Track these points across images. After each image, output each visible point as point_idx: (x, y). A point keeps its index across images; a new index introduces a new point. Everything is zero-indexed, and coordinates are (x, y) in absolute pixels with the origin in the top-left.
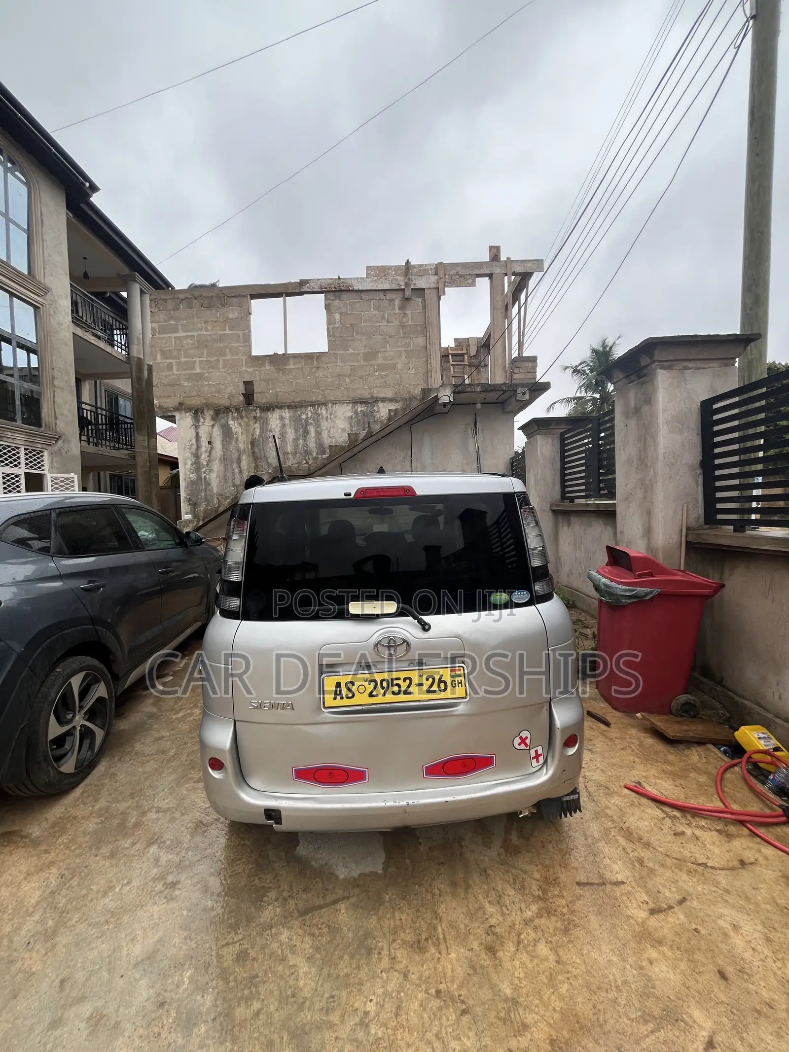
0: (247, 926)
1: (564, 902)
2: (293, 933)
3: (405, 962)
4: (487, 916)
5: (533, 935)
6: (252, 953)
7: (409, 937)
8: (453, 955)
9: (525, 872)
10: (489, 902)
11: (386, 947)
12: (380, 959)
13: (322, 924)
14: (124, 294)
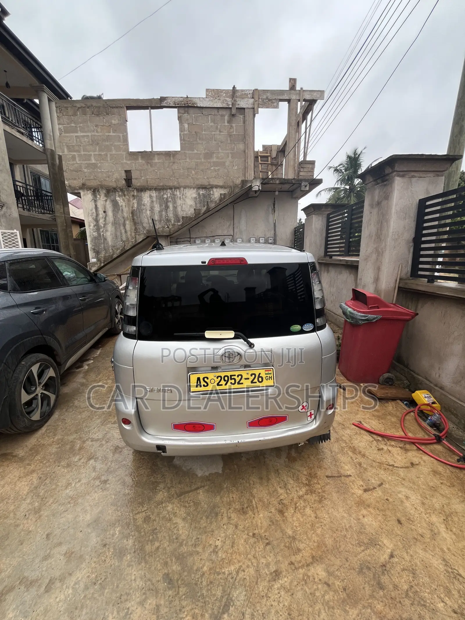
0: (148, 503)
1: (319, 486)
2: (174, 506)
3: (235, 520)
4: (279, 495)
5: (303, 504)
6: (153, 517)
7: (237, 506)
8: (261, 515)
9: (299, 471)
10: (280, 487)
11: (225, 512)
12: (222, 518)
13: (190, 500)
14: (37, 101)
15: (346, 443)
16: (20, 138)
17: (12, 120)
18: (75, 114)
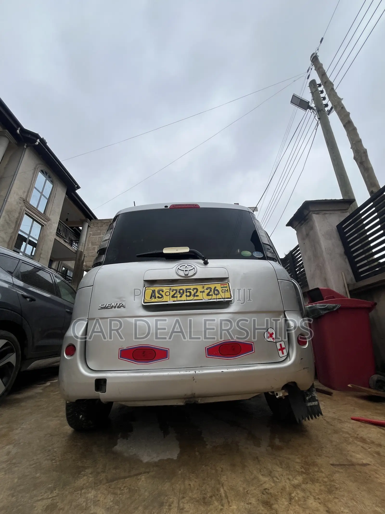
0: (62, 488)
1: (324, 475)
2: (99, 492)
3: (191, 511)
4: (261, 483)
5: (301, 494)
6: (60, 505)
7: (196, 495)
8: (234, 507)
9: (289, 459)
10: (262, 475)
11: (176, 502)
12: (170, 509)
13: (125, 487)
14: (81, 228)
15: (349, 434)
16: (63, 243)
17: (62, 235)
18: (102, 226)
